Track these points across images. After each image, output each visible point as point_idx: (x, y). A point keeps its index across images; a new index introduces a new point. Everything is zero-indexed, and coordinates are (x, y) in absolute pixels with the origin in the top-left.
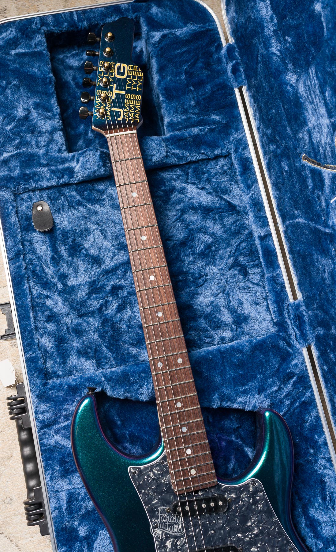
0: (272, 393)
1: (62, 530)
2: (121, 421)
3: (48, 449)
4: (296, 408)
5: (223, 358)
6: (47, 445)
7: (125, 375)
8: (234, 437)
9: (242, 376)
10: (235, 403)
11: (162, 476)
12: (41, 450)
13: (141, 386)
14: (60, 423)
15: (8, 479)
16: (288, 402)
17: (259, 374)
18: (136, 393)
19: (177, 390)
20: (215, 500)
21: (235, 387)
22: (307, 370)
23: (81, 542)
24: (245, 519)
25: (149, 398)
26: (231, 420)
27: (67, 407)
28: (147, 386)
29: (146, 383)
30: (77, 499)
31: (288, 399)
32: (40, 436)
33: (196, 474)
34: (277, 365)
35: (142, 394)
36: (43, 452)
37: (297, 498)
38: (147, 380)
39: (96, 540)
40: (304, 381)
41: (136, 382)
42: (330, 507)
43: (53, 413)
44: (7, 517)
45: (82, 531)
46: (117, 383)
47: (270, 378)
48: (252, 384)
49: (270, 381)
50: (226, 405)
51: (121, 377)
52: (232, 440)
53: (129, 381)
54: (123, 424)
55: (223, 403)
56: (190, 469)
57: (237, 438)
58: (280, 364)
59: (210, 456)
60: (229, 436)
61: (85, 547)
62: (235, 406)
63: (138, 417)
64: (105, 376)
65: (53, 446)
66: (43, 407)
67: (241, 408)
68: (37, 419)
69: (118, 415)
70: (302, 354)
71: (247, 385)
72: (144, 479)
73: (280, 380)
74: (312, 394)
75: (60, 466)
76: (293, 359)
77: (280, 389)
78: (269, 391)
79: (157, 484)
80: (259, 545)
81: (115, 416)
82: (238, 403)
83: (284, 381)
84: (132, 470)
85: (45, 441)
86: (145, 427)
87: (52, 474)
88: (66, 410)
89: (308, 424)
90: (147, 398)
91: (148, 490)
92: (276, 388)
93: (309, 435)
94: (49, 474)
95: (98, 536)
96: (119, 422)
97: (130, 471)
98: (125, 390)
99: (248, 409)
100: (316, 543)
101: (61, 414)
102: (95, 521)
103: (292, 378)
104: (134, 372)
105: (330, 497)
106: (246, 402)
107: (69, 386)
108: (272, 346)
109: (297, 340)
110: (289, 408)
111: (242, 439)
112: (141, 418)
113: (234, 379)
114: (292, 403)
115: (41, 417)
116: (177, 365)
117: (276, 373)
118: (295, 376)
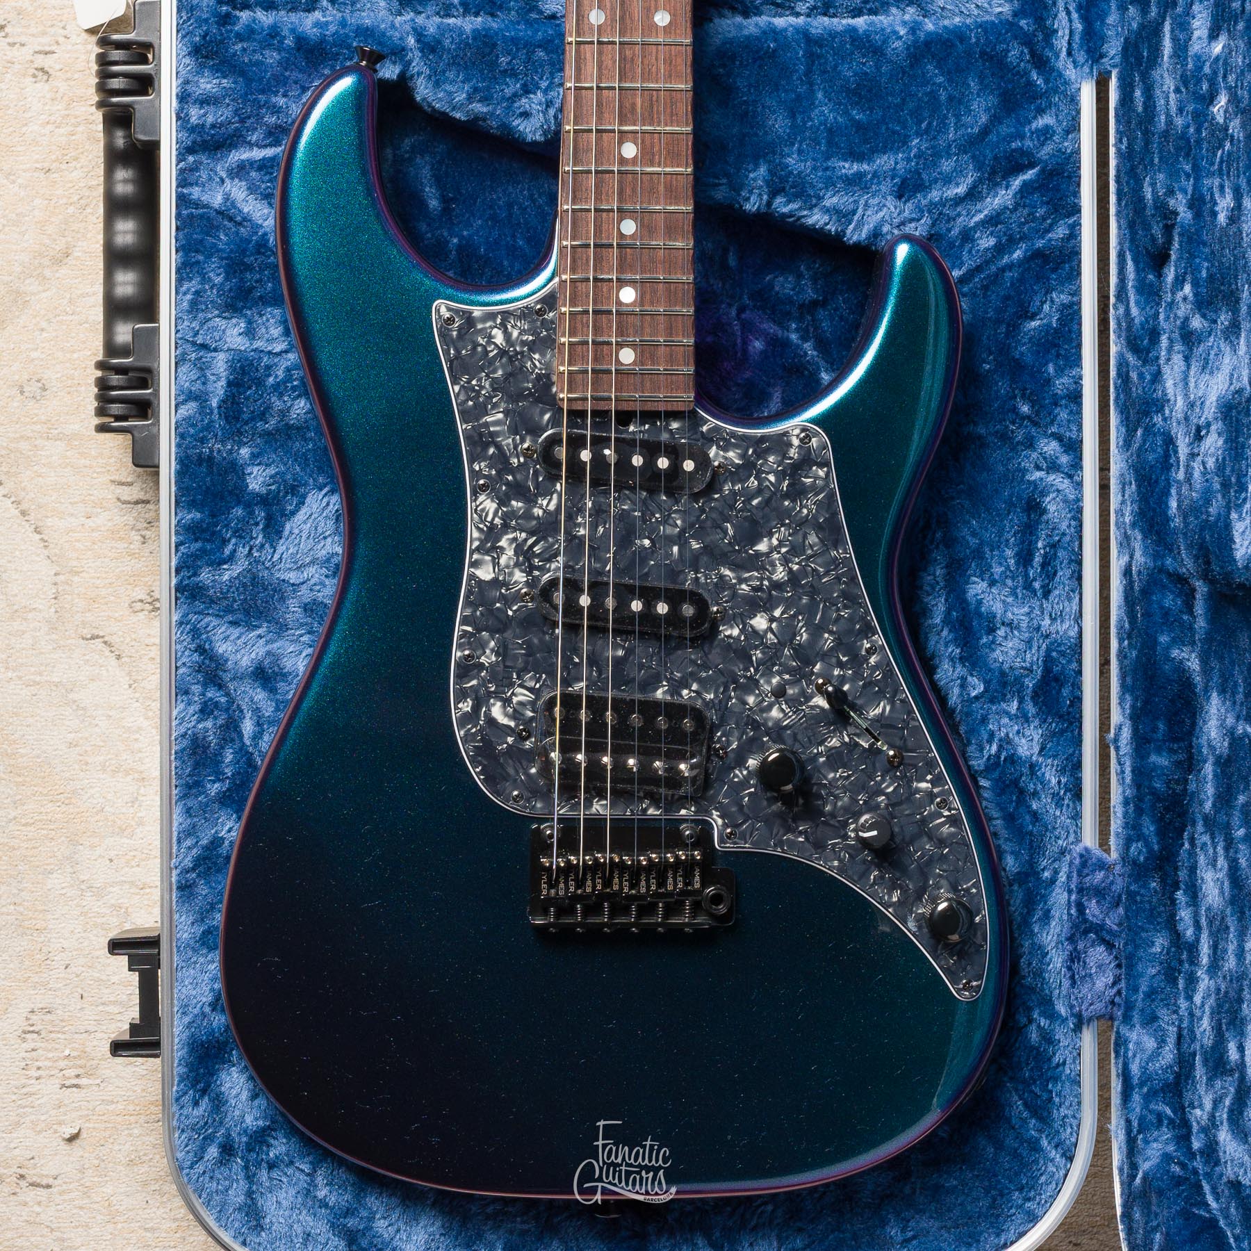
0: (943, 203)
1: (200, 460)
2: (445, 200)
3: (202, 216)
4: (1010, 267)
5: (811, 57)
6: (197, 204)
7: (485, 43)
8: (797, 330)
9: (858, 126)
10: (816, 210)
11: (531, 350)
12: (178, 216)
13: (527, 90)
14: (251, 145)
15: (44, 324)
16: (986, 242)
17: (918, 134)
18: (508, 108)
19: (634, 105)
20: (675, 454)
21: (828, 159)
22: (1077, 152)
23: (248, 506)
24: (753, 530)
25: (545, 133)
26: (800, 276)
27: (281, 101)
28: (546, 92)
29: (544, 84)
30: (260, 383)
31: (991, 234)
32: (181, 172)
33: (634, 363)
34: (984, 119)
35: (526, 115)
36: (184, 223)
37: (939, 535)
38: (552, 74)
39: (293, 513)
40: (1057, 189)
41: (513, 74)
42: (1037, 585)
43: (236, 112)
44: (22, 437)
45: (257, 479)
46: (454, 63)
47: (949, 156)
48: (884, 162)
49: (947, 165)
50: (785, 210)
51: (467, 44)
52: (788, 338)
53: (494, 64)
54: (446, 210)
55: (779, 200)
56: (620, 345)
57: (804, 338)
58: (995, 120)
59: (690, 322)
60: (780, 324)
61: (257, 524)
62: (816, 218)
63: (499, 199)
64: (419, 34)
65: (219, 212)
66: (207, 84)
67: (832, 228)
68: (181, 117)
69: (438, 181)
70: (1074, 100)
71: (870, 160)
72: (476, 345)
73: (979, 167)
74: (1074, 233)
75: (227, 273)
76: (1041, 111)
77: (973, 195)
78: (935, 195)
79: (509, 369)
80: (777, 613)
81: (424, 181)
82: (827, 210)
83: (993, 173)
84: (443, 310)
85: (195, 192)
86: (514, 236)
87: (197, 293)
88: (276, 110)
89: (1034, 324)
90: (540, 132)
91: (480, 380)
92: (961, 190)
93: (1029, 359)
94: (188, 290)
95: (303, 503)
96: (434, 203)
97: (438, 311)
98: (476, 90)
99: (855, 238)
100: (964, 679)
101: (259, 118)
102: (303, 460)
103: (1019, 169)
104: (514, 40)
105: (1045, 556)
106: (854, 212)
107: (301, 41)
108: (983, 53)
109: (1069, 54)
110: (987, 262)
111: (821, 345)
112: (510, 205)
113: (830, 131)
114: (1000, 249)
115: (195, 114)
116: (651, 27)
117: (972, 144)
118: (1031, 165)
